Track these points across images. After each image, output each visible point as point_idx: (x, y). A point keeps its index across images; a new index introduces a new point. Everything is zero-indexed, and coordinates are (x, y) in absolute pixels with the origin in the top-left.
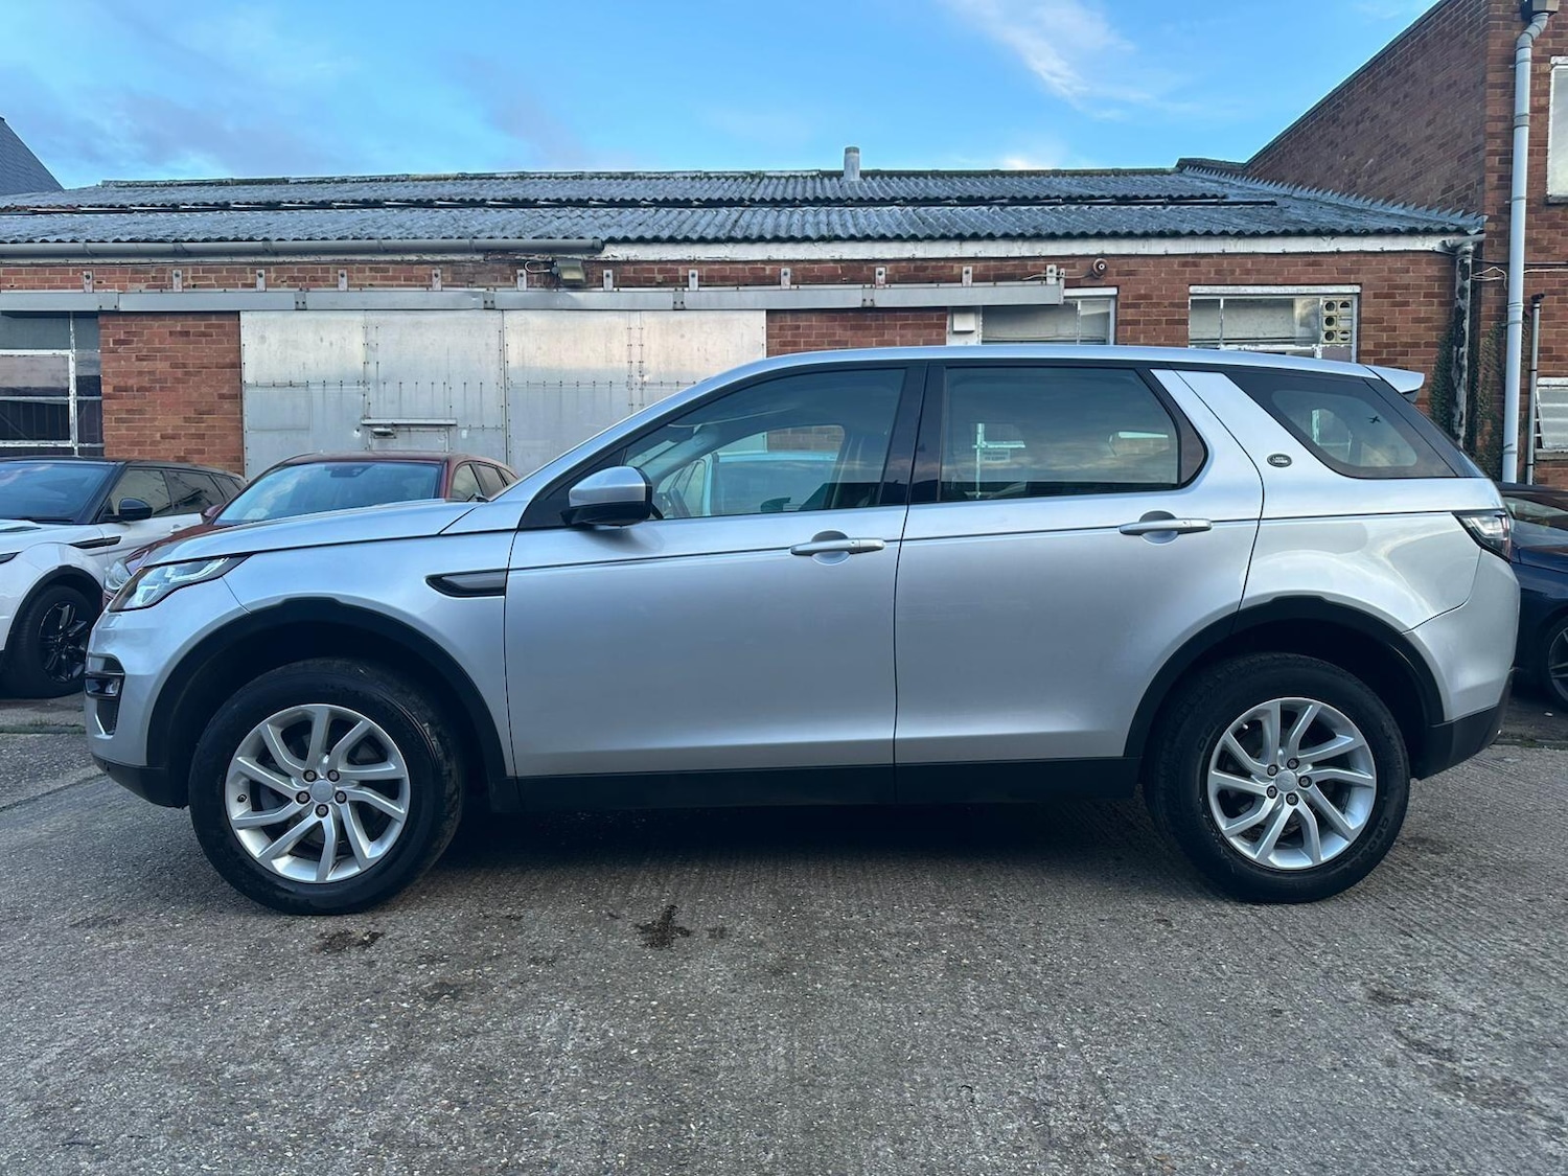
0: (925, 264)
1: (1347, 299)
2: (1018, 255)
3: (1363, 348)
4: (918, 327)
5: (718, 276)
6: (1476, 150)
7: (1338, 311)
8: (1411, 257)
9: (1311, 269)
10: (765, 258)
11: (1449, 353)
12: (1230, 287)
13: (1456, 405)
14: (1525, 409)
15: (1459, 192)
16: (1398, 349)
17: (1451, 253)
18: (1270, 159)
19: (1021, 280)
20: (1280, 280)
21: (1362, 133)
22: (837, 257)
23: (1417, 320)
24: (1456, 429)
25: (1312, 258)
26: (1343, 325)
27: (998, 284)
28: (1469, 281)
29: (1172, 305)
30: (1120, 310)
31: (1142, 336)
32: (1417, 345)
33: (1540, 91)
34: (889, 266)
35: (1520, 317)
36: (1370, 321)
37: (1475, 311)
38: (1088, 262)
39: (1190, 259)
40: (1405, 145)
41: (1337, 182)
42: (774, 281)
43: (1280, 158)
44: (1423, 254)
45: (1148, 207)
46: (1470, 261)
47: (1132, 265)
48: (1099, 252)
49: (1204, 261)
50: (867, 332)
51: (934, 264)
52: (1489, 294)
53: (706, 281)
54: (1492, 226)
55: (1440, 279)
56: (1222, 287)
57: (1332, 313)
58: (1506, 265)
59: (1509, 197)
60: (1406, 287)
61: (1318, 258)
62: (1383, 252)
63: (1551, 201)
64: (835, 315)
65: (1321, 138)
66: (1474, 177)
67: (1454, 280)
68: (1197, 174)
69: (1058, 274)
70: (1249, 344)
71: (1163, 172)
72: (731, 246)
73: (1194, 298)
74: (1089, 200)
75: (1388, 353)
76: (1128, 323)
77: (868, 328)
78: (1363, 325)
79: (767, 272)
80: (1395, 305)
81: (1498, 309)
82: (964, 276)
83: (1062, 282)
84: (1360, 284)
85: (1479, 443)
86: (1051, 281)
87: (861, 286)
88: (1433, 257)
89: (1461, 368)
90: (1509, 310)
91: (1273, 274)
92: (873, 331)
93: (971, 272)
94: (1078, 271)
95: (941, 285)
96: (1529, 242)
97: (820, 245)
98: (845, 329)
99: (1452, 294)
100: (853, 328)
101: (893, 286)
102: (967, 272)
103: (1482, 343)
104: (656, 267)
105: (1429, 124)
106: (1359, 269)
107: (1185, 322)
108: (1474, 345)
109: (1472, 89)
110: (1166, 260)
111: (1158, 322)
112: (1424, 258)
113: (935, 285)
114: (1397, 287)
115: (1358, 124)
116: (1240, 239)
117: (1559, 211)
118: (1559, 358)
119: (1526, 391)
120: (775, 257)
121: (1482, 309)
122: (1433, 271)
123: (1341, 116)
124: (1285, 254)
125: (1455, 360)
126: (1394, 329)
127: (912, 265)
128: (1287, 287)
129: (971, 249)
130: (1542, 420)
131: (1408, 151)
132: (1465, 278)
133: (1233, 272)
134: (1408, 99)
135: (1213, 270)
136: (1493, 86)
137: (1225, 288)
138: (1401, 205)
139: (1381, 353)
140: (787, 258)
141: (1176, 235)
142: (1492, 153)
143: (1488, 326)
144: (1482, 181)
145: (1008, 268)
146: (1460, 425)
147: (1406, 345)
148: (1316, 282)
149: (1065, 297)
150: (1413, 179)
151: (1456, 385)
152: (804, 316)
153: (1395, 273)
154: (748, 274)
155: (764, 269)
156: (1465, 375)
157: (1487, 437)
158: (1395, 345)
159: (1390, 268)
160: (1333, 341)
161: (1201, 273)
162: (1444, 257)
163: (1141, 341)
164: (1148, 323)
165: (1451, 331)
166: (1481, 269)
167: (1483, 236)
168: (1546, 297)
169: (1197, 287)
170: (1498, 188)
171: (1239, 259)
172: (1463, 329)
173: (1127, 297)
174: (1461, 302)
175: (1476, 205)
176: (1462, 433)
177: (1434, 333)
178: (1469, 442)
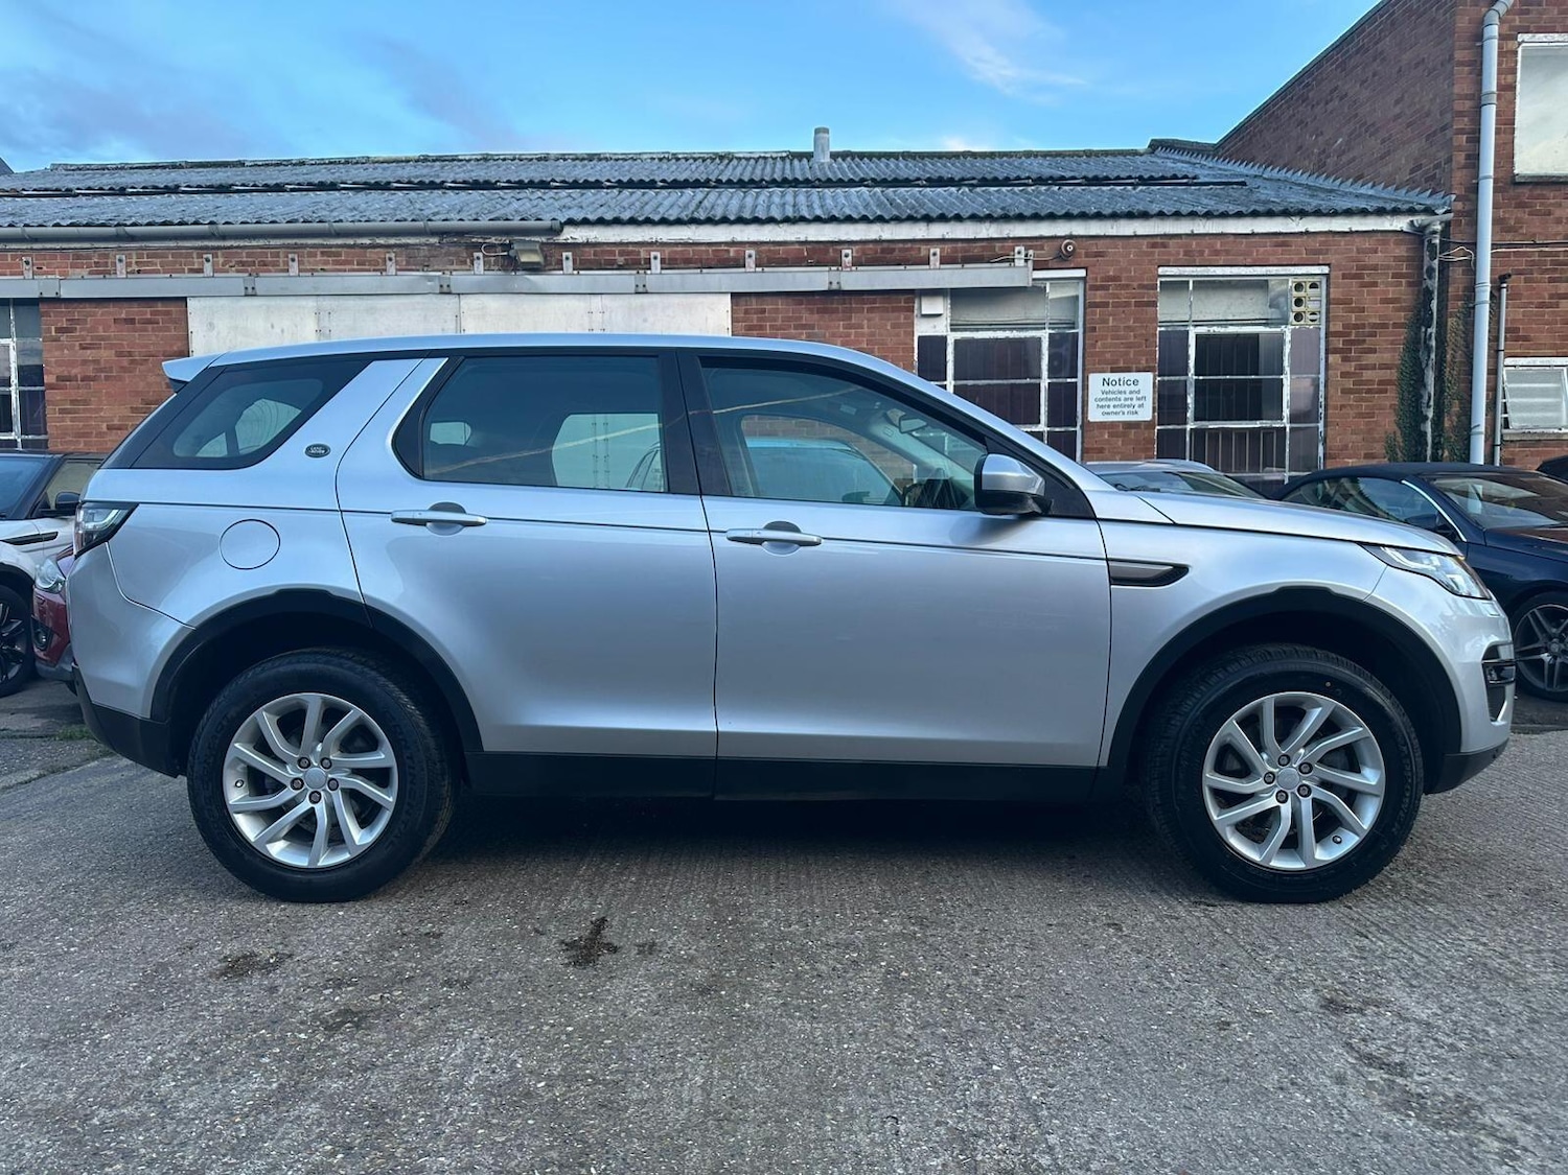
0: (892, 246)
1: (1316, 279)
2: (986, 237)
3: (1332, 329)
4: (886, 310)
5: (681, 258)
6: (1443, 129)
7: (1307, 292)
8: (1379, 236)
9: (1280, 249)
10: (729, 239)
11: (1417, 333)
12: (1199, 269)
13: (1425, 386)
14: (1493, 389)
15: (1427, 172)
16: (1367, 330)
17: (1419, 234)
18: (1240, 140)
19: (989, 262)
20: (1249, 261)
21: (1331, 112)
22: (803, 239)
23: (1386, 301)
24: (1424, 409)
25: (1281, 239)
26: (1312, 306)
27: (966, 266)
28: (1436, 262)
29: (1142, 286)
30: (1088, 292)
31: (1111, 318)
32: (1384, 326)
33: (1508, 70)
34: (855, 248)
35: (1487, 296)
36: (1339, 302)
37: (1443, 291)
38: (1056, 243)
39: (1159, 240)
40: (1373, 125)
41: (1307, 162)
42: (739, 263)
43: (1251, 139)
44: (1391, 234)
45: (1118, 188)
46: (1437, 241)
47: (1101, 246)
48: (1067, 233)
49: (1173, 242)
50: (834, 316)
51: (901, 245)
52: (1457, 274)
53: (669, 264)
54: (1459, 206)
55: (1408, 259)
56: (1191, 268)
57: (1301, 294)
58: (1473, 245)
59: (1476, 176)
60: (1375, 268)
61: (1287, 239)
62: (1351, 233)
63: (1517, 180)
64: (800, 298)
65: (1290, 117)
66: (1442, 155)
67: (1422, 260)
68: (1169, 155)
69: (1026, 256)
70: (1218, 325)
71: (1135, 153)
72: (693, 227)
73: (1163, 279)
74: (1060, 181)
75: (1357, 334)
76: (1097, 305)
77: (835, 311)
78: (1331, 306)
79: (732, 254)
80: (1364, 285)
81: (1466, 289)
82: (932, 258)
83: (1030, 263)
84: (1328, 265)
85: (1447, 424)
86: (1020, 263)
87: (827, 268)
88: (1401, 237)
89: (1428, 349)
90: (1477, 290)
91: (1241, 255)
92: (840, 315)
93: (938, 253)
94: (1047, 253)
95: (908, 267)
96: (1496, 221)
97: (785, 227)
98: (811, 312)
99: (1420, 275)
100: (821, 311)
101: (859, 268)
102: (935, 254)
103: (1449, 323)
104: (617, 250)
105: (1397, 102)
106: (1327, 250)
107: (1154, 304)
108: (1442, 326)
109: (1439, 67)
110: (1135, 240)
111: (1127, 304)
112: (1393, 238)
113: (902, 267)
114: (1365, 268)
115: (1327, 103)
116: (1208, 219)
117: (1526, 190)
118: (1526, 339)
119: (1493, 372)
120: (739, 239)
121: (1450, 290)
122: (1401, 251)
123: (1310, 95)
124: (1253, 234)
125: (1423, 340)
126: (1363, 310)
127: (879, 247)
128: (1255, 268)
129: (938, 231)
130: (1509, 400)
131: (1377, 130)
132: (1433, 258)
133: (1201, 253)
134: (1377, 78)
135: (1181, 250)
136: (1461, 64)
137: (1194, 269)
138: (1370, 184)
139: (1349, 334)
140: (751, 240)
141: (1145, 215)
142: (1461, 132)
143: (1455, 306)
144: (1449, 160)
145: (976, 250)
146: (1429, 406)
147: (1374, 325)
148: (1285, 263)
149: (1034, 280)
150: (1382, 158)
151: (1424, 366)
152: (769, 299)
153: (1363, 253)
154: (711, 256)
155: (728, 251)
156: (1433, 356)
157: (1454, 418)
158: (1363, 326)
159: (1358, 249)
160: (1302, 322)
161: (1169, 254)
162: (1412, 237)
163: (1111, 324)
164: (1116, 305)
165: (1420, 311)
166: (1448, 249)
167: (1450, 216)
168: (1513, 277)
169: (1166, 268)
170: (1465, 167)
171: (1208, 240)
172: (1431, 310)
173: (1096, 279)
174: (1429, 282)
175: (1444, 184)
176: (1430, 414)
177: (1403, 314)
178: (1438, 423)
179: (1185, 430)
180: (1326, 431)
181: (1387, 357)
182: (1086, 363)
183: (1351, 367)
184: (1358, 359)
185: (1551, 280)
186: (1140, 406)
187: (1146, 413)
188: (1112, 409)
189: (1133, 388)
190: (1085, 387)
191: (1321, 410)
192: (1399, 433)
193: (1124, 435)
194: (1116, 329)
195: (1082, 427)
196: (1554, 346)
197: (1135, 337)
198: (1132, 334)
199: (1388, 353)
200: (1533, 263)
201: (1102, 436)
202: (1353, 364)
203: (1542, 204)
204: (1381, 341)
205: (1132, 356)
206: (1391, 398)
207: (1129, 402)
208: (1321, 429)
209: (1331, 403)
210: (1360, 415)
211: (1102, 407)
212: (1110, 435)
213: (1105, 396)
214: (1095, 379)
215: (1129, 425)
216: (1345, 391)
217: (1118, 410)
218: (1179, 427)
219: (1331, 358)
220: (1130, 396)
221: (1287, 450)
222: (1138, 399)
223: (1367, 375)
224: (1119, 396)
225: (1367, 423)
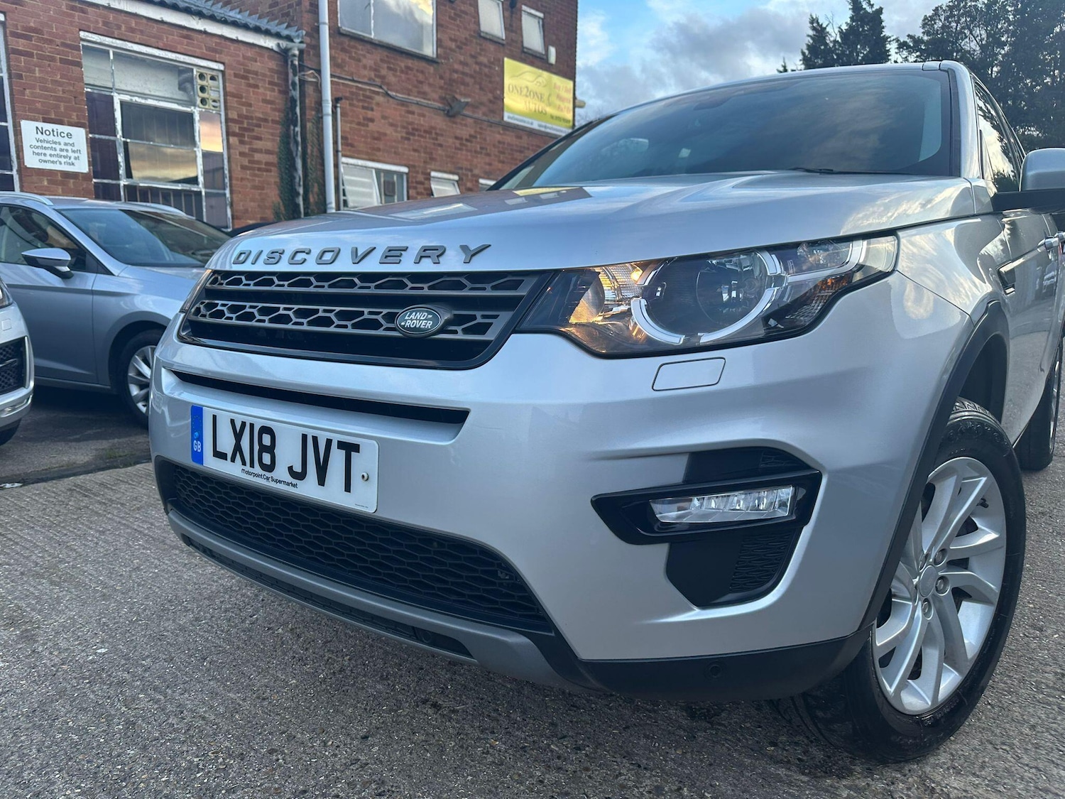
1: (214, 73)
3: (230, 116)
7: (207, 83)
8: (257, 50)
9: (185, 41)
11: (288, 129)
12: (118, 41)
13: (296, 170)
14: (337, 178)
15: (282, 9)
16: (254, 121)
17: (284, 54)
20: (161, 45)
23: (265, 101)
24: (297, 187)
25: (185, 32)
26: (213, 95)
28: (297, 78)
29: (64, 45)
30: (9, 39)
31: (37, 69)
32: (266, 120)
35: (330, 111)
36: (234, 95)
37: (302, 102)
39: (78, 5)
44: (265, 50)
46: (296, 63)
49: (90, 9)
52: (310, 90)
54: (308, 40)
55: (278, 72)
56: (111, 40)
57: (204, 83)
58: (319, 71)
59: (318, 21)
60: (256, 73)
61: (189, 33)
62: (237, 41)
63: (342, 31)
67: (287, 74)
70: (139, 97)
73: (85, 44)
75: (248, 124)
76: (20, 53)
78: (228, 98)
80: (250, 85)
81: (316, 103)
84: (223, 63)
85: (312, 200)
88: (272, 53)
89: (296, 142)
90: (323, 105)
91: (154, 37)
96: (332, 58)
99: (287, 86)
103: (308, 126)
106: (221, 50)
107: (79, 65)
108: (303, 127)
111: (52, 59)
112: (266, 54)
114: (249, 72)
117: (346, 40)
118: (352, 145)
119: (336, 166)
121: (307, 101)
122: (273, 65)
124: (162, 22)
125: (292, 136)
126: (250, 105)
128: (167, 53)
130: (348, 188)
132: (295, 75)
133: (119, 27)
135: (101, 20)
137: (114, 40)
138: (238, 10)
139: (242, 123)
143: (311, 114)
146: (300, 185)
147: (259, 119)
148: (190, 53)
151: (294, 154)
153: (248, 60)
156: (300, 148)
157: (316, 196)
158: (252, 118)
159: (243, 56)
160: (207, 107)
161: (88, 20)
162: (279, 56)
163: (37, 75)
164: (41, 57)
165: (288, 114)
166: (303, 71)
167: (303, 46)
168: (343, 101)
169: (87, 34)
170: (309, 12)
171: (122, 17)
172: (296, 113)
173: (16, 26)
174: (293, 93)
175: (297, 21)
176: (301, 191)
177: (277, 114)
178: (306, 199)
179: (119, 185)
180: (231, 198)
181: (268, 145)
182: (16, 108)
183: (246, 149)
184: (250, 143)
185: (363, 108)
186: (75, 158)
187: (82, 165)
188: (48, 158)
189: (67, 140)
190: (18, 132)
191: (227, 180)
192: (281, 204)
193: (63, 184)
194: (42, 80)
195: (19, 171)
196: (367, 153)
197: (64, 92)
198: (60, 88)
199: (269, 141)
200: (352, 93)
201: (41, 181)
202: (247, 146)
203: (355, 53)
204: (263, 131)
205: (62, 109)
206: (273, 177)
207: (64, 153)
208: (228, 195)
209: (234, 175)
210: (255, 187)
211: (38, 154)
212: (50, 182)
213: (39, 144)
214: (28, 127)
215: (67, 175)
216: (243, 168)
217: (55, 159)
218: (114, 182)
219: (231, 139)
220: (65, 147)
221: (204, 210)
222: (73, 151)
223: (257, 156)
224: (54, 146)
225: (260, 194)
